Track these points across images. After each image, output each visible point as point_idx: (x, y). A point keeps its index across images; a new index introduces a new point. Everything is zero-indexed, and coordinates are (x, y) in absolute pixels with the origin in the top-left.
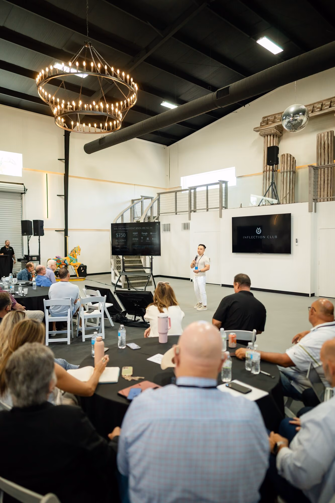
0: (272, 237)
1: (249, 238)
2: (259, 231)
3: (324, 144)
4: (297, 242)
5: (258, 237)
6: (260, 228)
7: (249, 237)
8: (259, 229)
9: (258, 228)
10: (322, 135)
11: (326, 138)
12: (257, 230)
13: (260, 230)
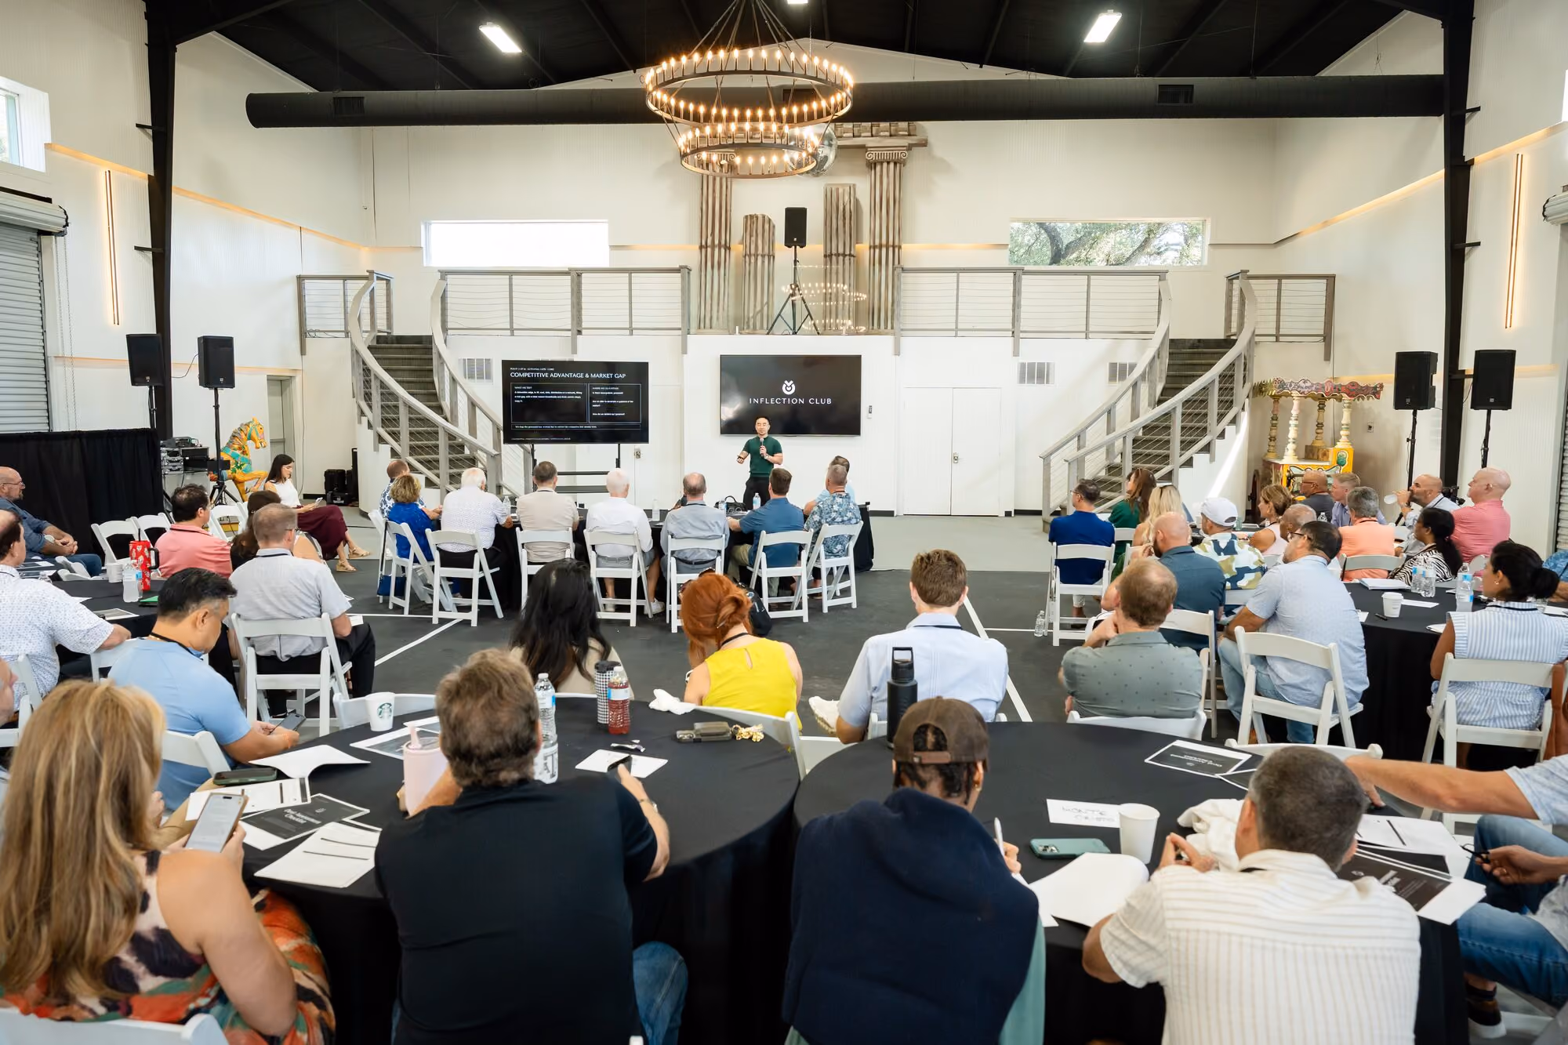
0: (819, 401)
1: (764, 402)
2: (789, 389)
3: (844, 209)
4: (870, 413)
5: (787, 401)
6: (791, 382)
7: (765, 400)
8: (789, 384)
9: (786, 382)
10: (841, 191)
11: (847, 198)
12: (784, 386)
13: (793, 386)
